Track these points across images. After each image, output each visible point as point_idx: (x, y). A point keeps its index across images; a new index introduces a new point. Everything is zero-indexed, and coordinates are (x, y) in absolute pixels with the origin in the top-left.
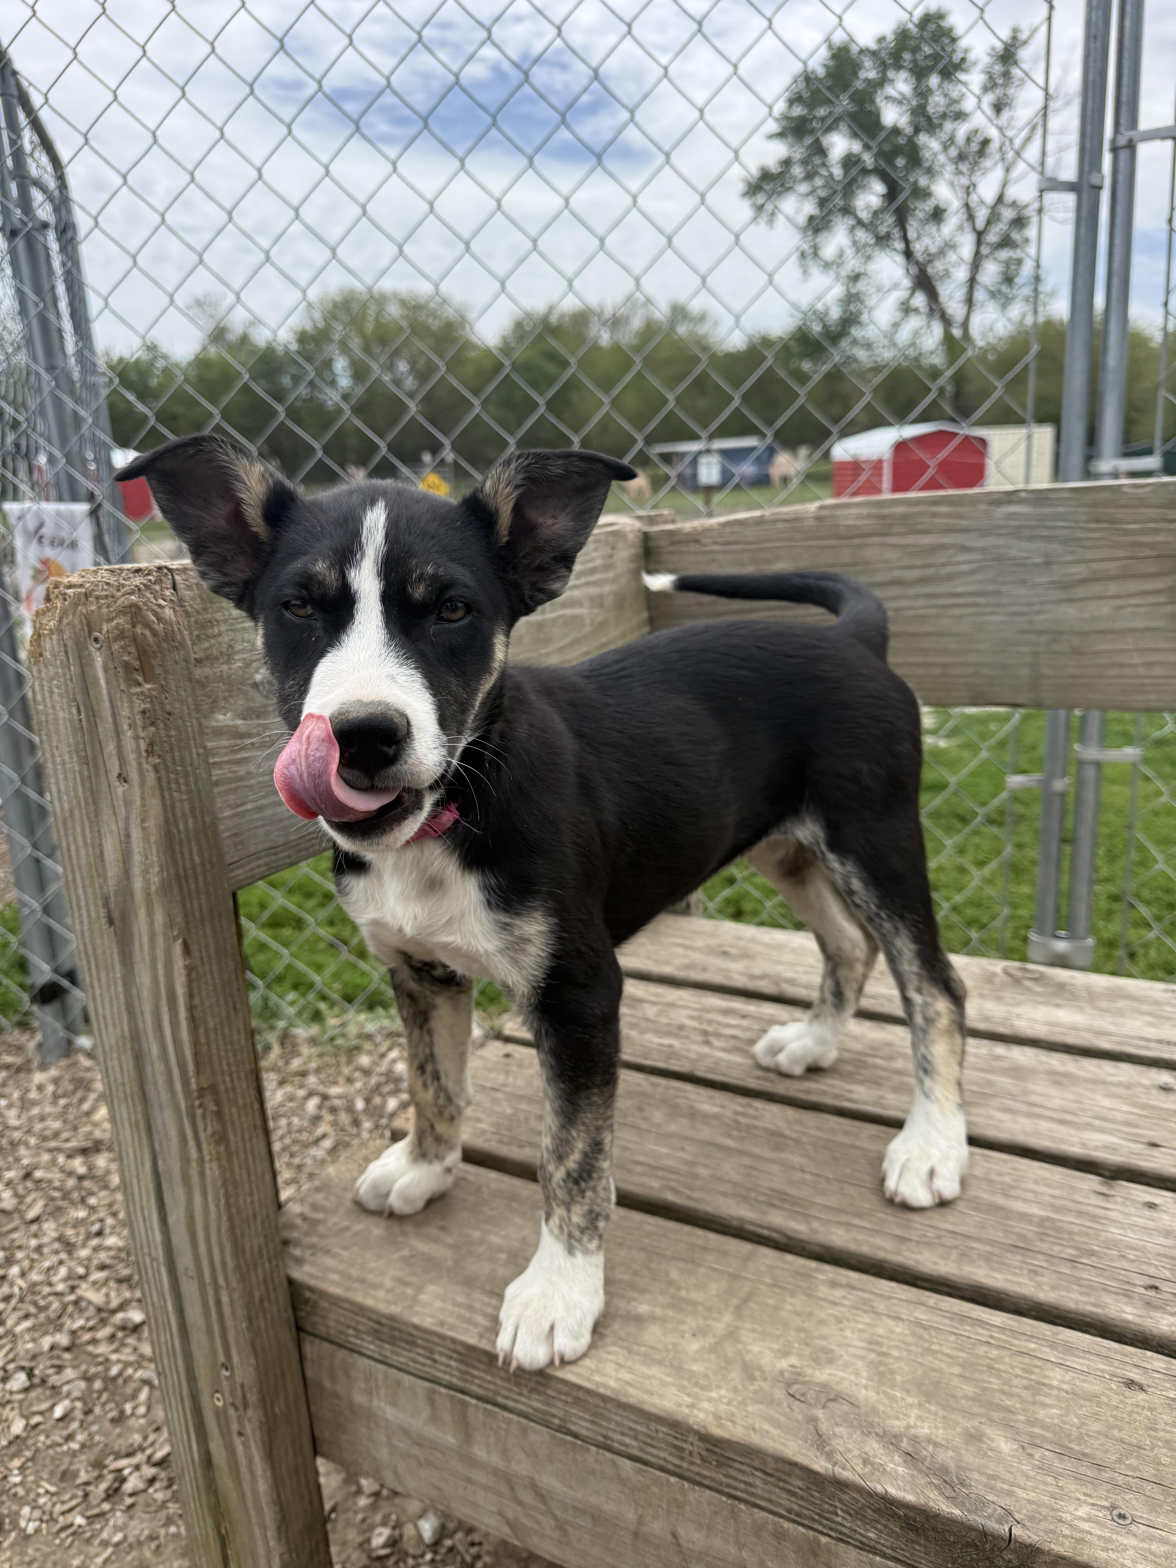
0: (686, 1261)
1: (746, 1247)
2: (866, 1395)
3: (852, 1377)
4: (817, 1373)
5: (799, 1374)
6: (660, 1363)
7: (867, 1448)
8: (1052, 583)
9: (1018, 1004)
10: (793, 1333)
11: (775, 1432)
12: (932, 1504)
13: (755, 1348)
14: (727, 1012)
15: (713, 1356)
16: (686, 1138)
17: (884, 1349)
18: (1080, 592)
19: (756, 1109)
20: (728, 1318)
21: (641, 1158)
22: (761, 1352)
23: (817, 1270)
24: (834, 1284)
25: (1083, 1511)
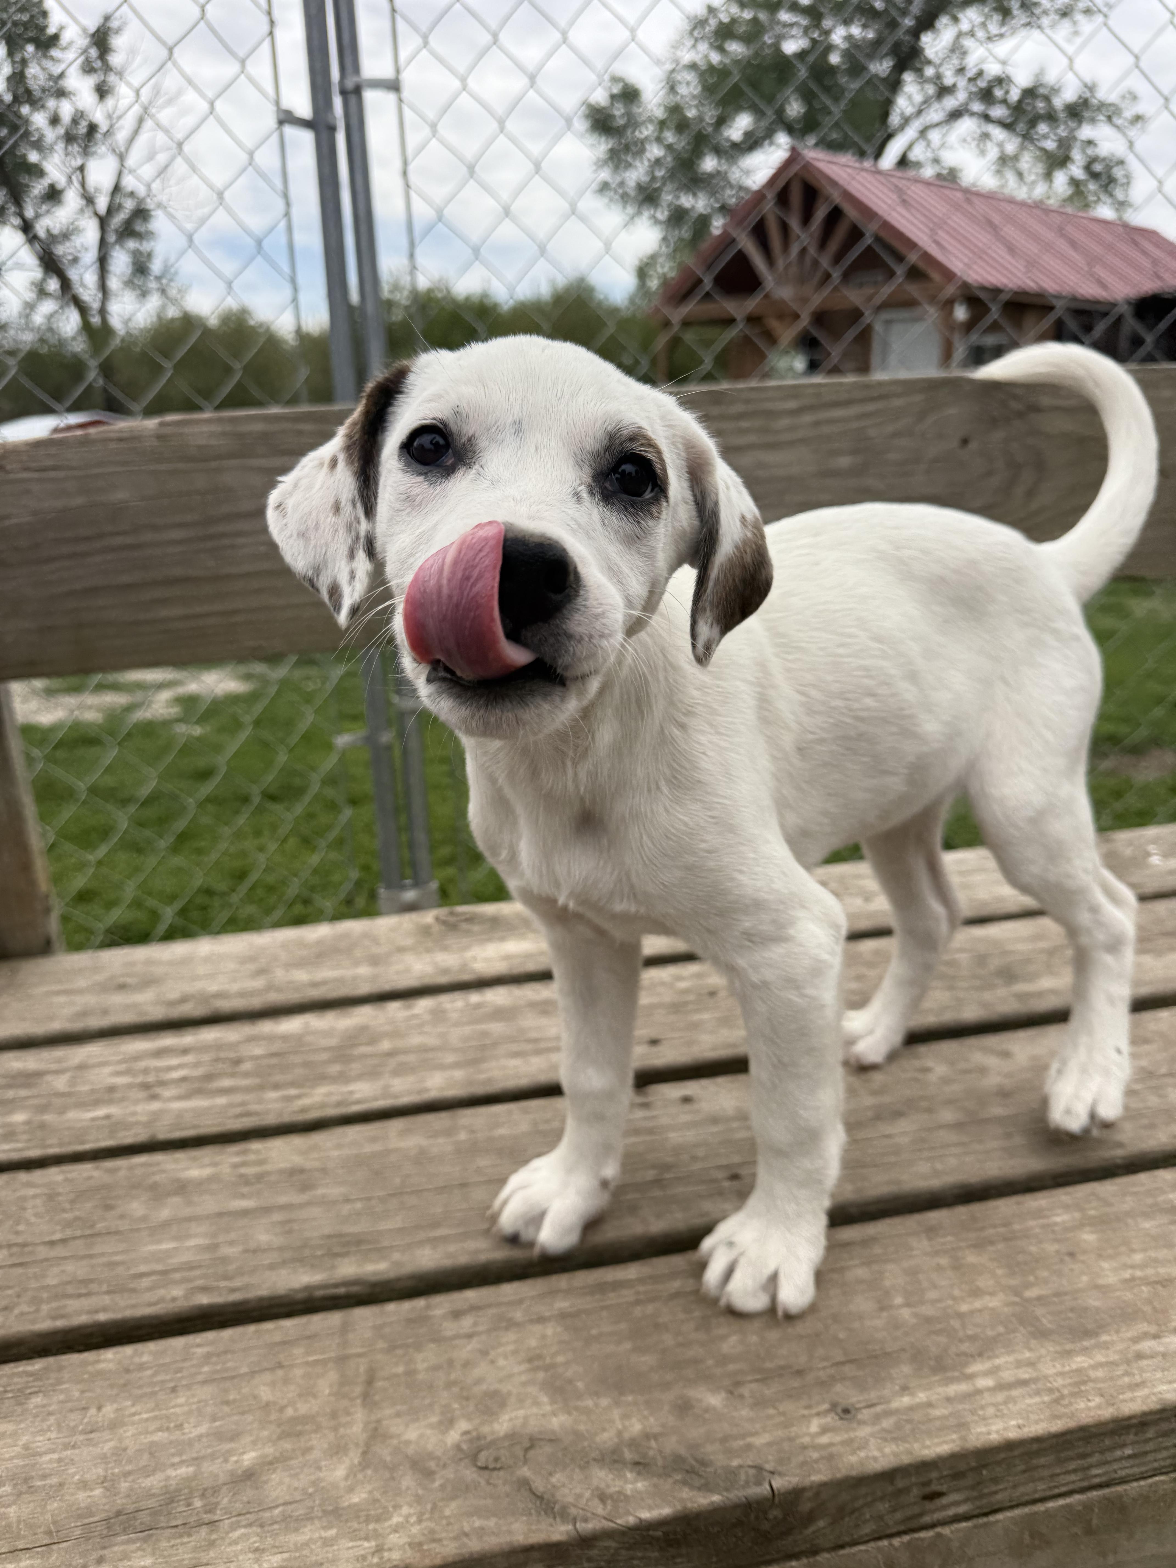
0: (272, 1370)
1: (335, 1318)
2: (558, 1422)
3: (535, 1410)
4: (496, 1426)
5: (479, 1438)
6: (309, 1518)
7: (595, 1482)
9: (466, 948)
10: (445, 1394)
11: (491, 1523)
12: (689, 1505)
13: (412, 1434)
14: (160, 1053)
15: (369, 1472)
16: (189, 1219)
17: (548, 1360)
19: (258, 1152)
20: (359, 1415)
21: (143, 1268)
22: (421, 1436)
23: (428, 1307)
24: (457, 1315)
25: (814, 1426)
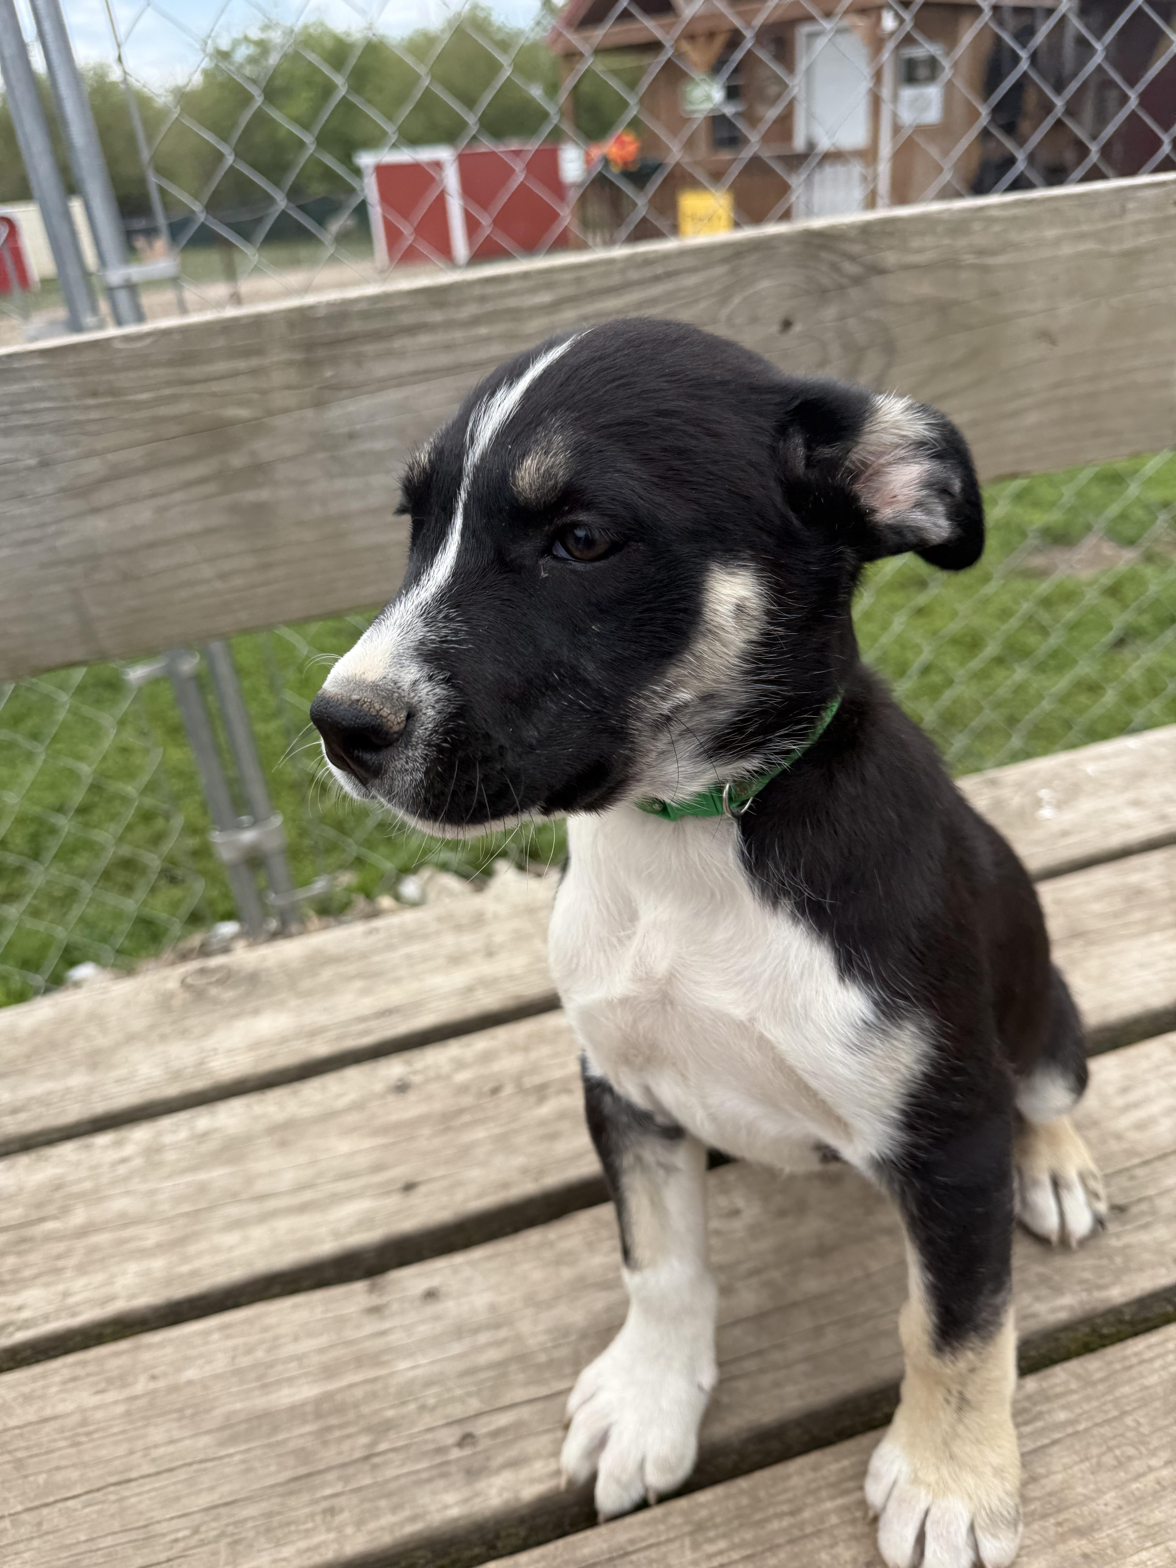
8: (63, 490)
18: (105, 496)
